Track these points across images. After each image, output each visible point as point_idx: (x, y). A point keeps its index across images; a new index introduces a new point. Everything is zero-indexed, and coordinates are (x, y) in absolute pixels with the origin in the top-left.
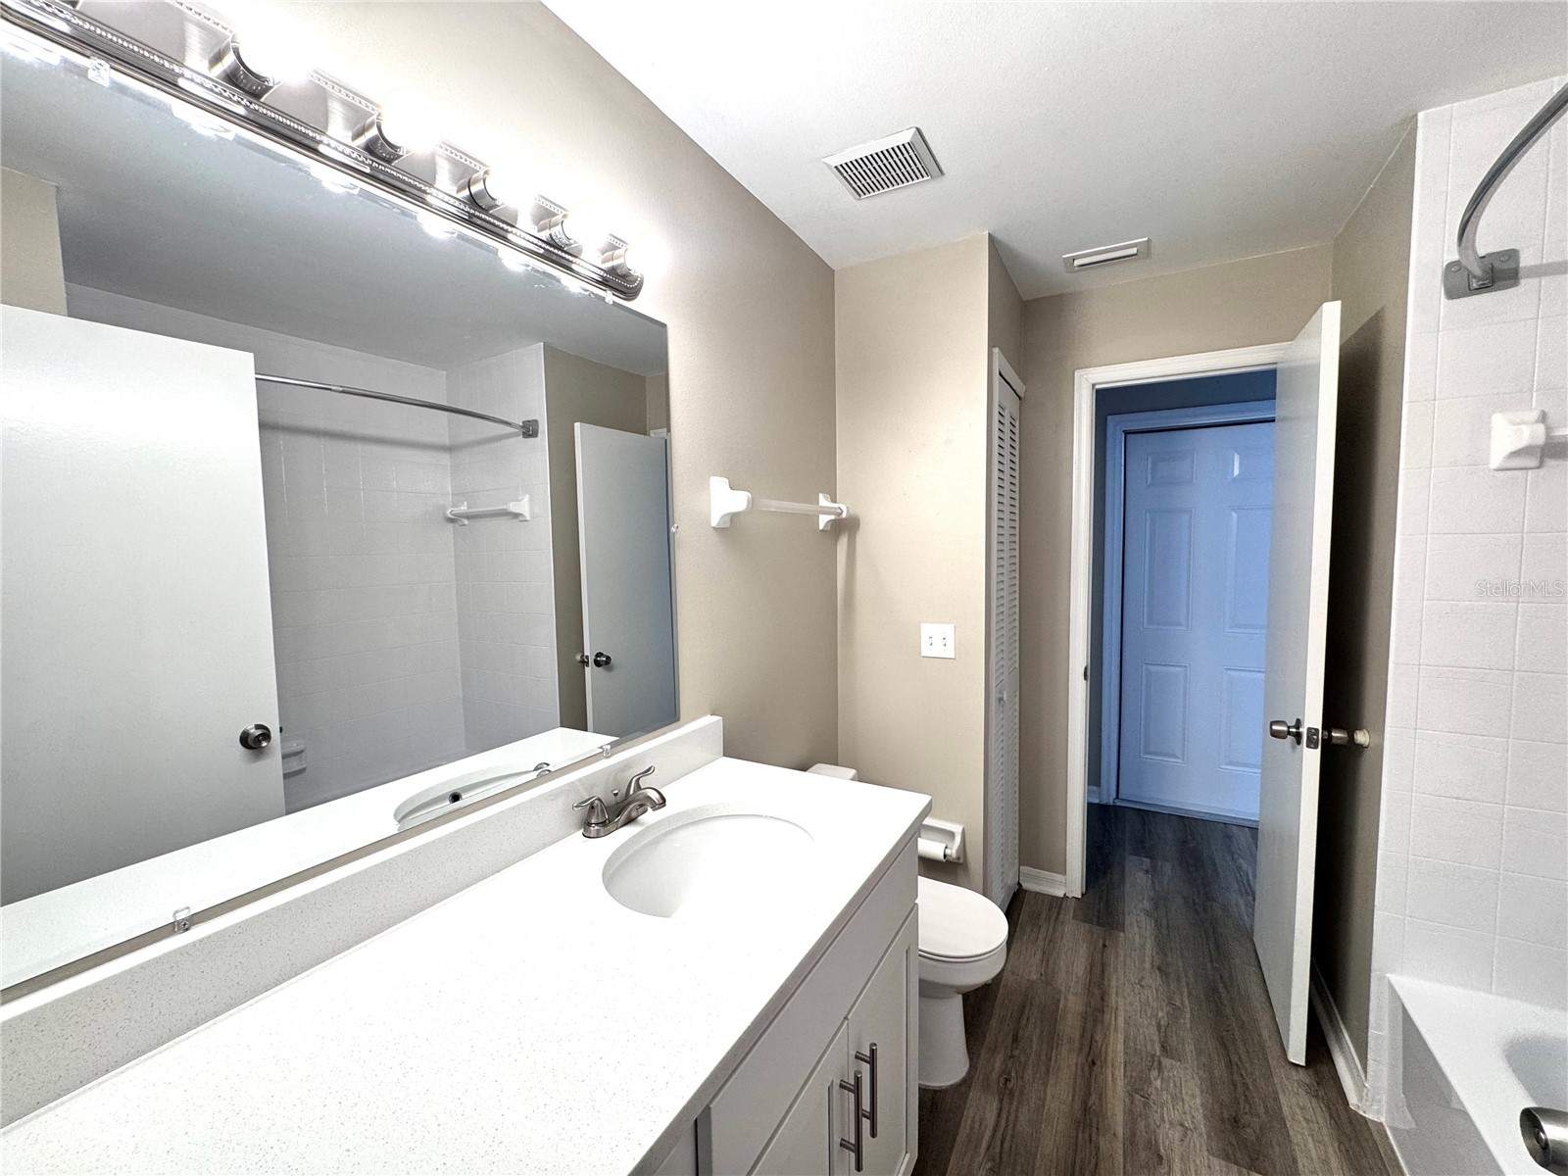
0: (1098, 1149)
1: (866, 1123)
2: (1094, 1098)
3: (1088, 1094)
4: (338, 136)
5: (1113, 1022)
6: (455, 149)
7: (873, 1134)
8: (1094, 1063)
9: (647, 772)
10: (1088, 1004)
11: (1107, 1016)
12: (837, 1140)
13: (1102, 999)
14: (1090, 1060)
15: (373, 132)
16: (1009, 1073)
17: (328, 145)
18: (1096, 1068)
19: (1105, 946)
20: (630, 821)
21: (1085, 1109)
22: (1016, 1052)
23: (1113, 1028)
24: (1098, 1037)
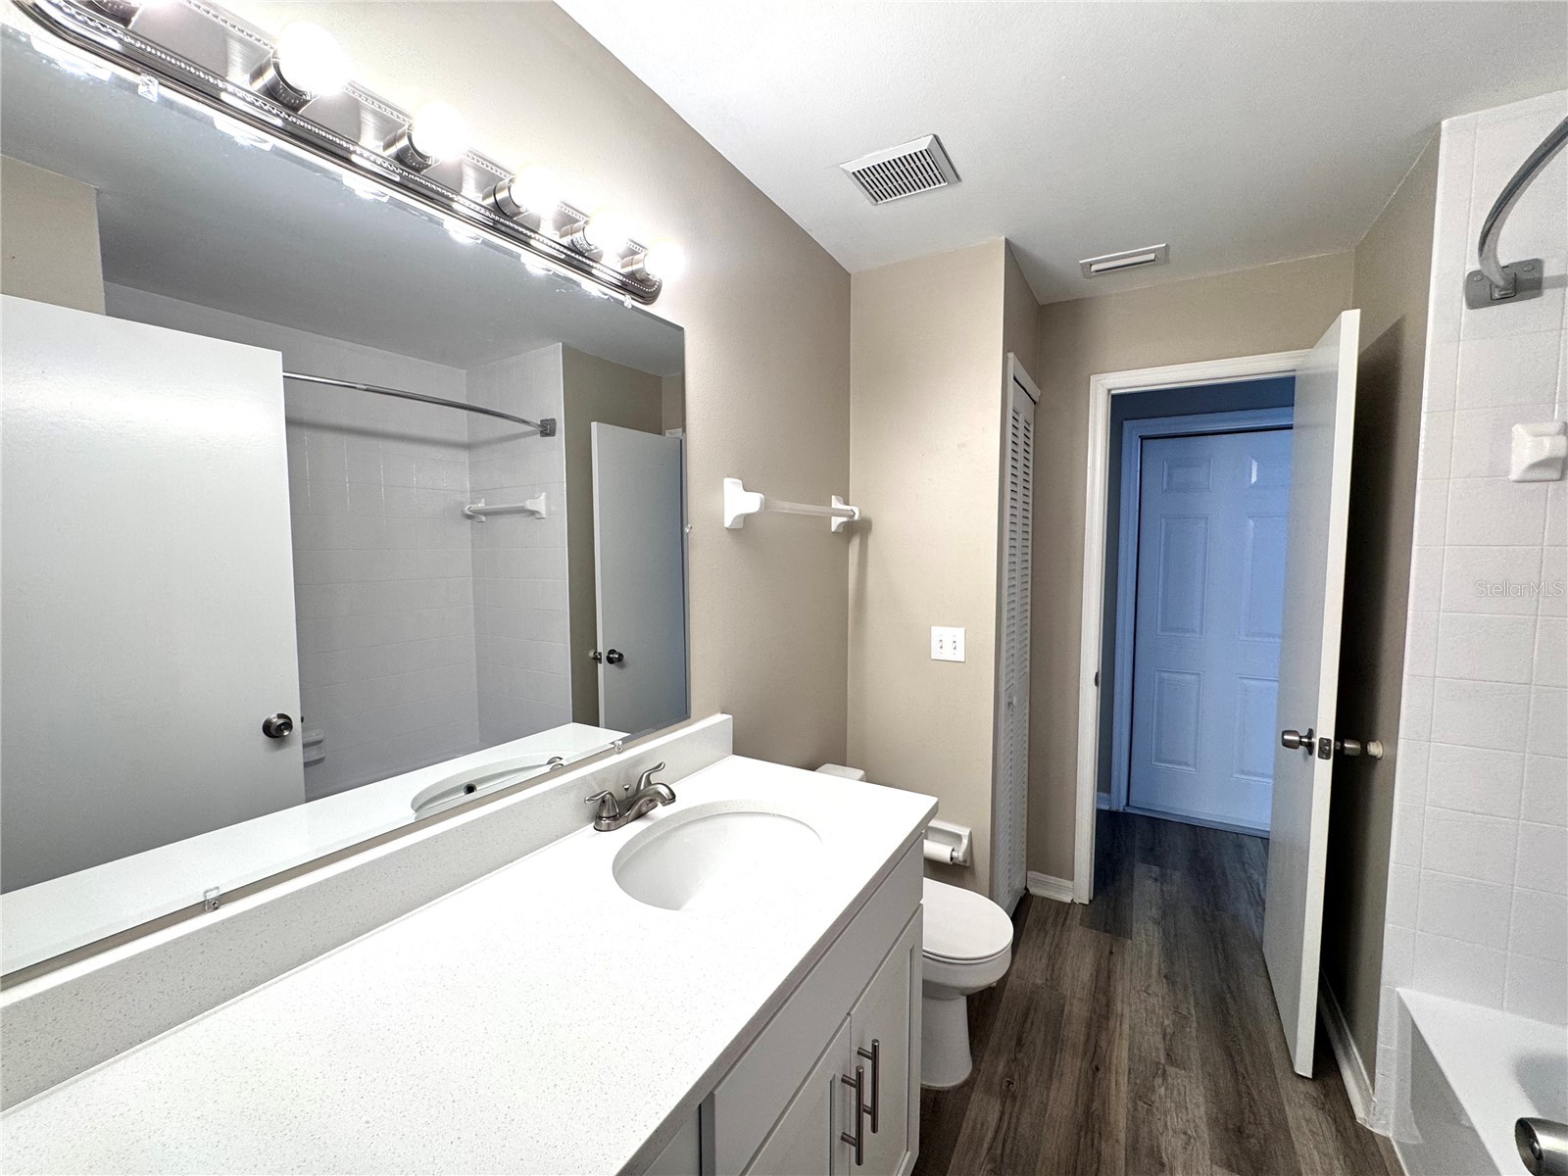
0: (1099, 1154)
1: (867, 1118)
2: (1096, 1105)
3: (1091, 1100)
4: (370, 146)
5: (1118, 1030)
6: (485, 160)
7: (874, 1129)
8: (1097, 1069)
9: (657, 768)
10: (1094, 1010)
11: (1112, 1023)
12: (838, 1134)
13: (1108, 1005)
14: (1094, 1064)
15: (404, 142)
16: (1012, 1077)
17: (361, 155)
18: (1100, 1074)
19: (1111, 953)
20: (640, 816)
21: (1088, 1113)
22: (1020, 1056)
23: (1118, 1034)
24: (1103, 1044)
